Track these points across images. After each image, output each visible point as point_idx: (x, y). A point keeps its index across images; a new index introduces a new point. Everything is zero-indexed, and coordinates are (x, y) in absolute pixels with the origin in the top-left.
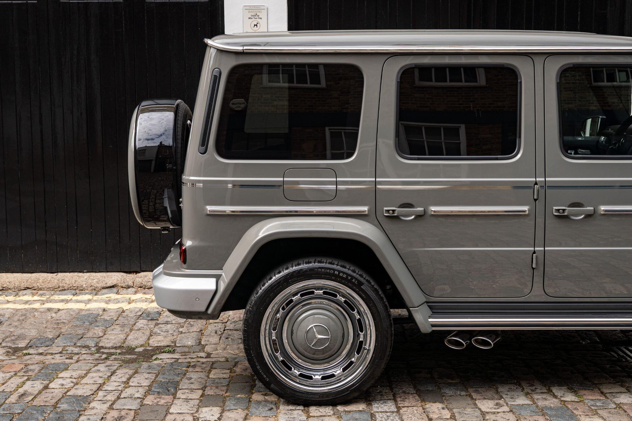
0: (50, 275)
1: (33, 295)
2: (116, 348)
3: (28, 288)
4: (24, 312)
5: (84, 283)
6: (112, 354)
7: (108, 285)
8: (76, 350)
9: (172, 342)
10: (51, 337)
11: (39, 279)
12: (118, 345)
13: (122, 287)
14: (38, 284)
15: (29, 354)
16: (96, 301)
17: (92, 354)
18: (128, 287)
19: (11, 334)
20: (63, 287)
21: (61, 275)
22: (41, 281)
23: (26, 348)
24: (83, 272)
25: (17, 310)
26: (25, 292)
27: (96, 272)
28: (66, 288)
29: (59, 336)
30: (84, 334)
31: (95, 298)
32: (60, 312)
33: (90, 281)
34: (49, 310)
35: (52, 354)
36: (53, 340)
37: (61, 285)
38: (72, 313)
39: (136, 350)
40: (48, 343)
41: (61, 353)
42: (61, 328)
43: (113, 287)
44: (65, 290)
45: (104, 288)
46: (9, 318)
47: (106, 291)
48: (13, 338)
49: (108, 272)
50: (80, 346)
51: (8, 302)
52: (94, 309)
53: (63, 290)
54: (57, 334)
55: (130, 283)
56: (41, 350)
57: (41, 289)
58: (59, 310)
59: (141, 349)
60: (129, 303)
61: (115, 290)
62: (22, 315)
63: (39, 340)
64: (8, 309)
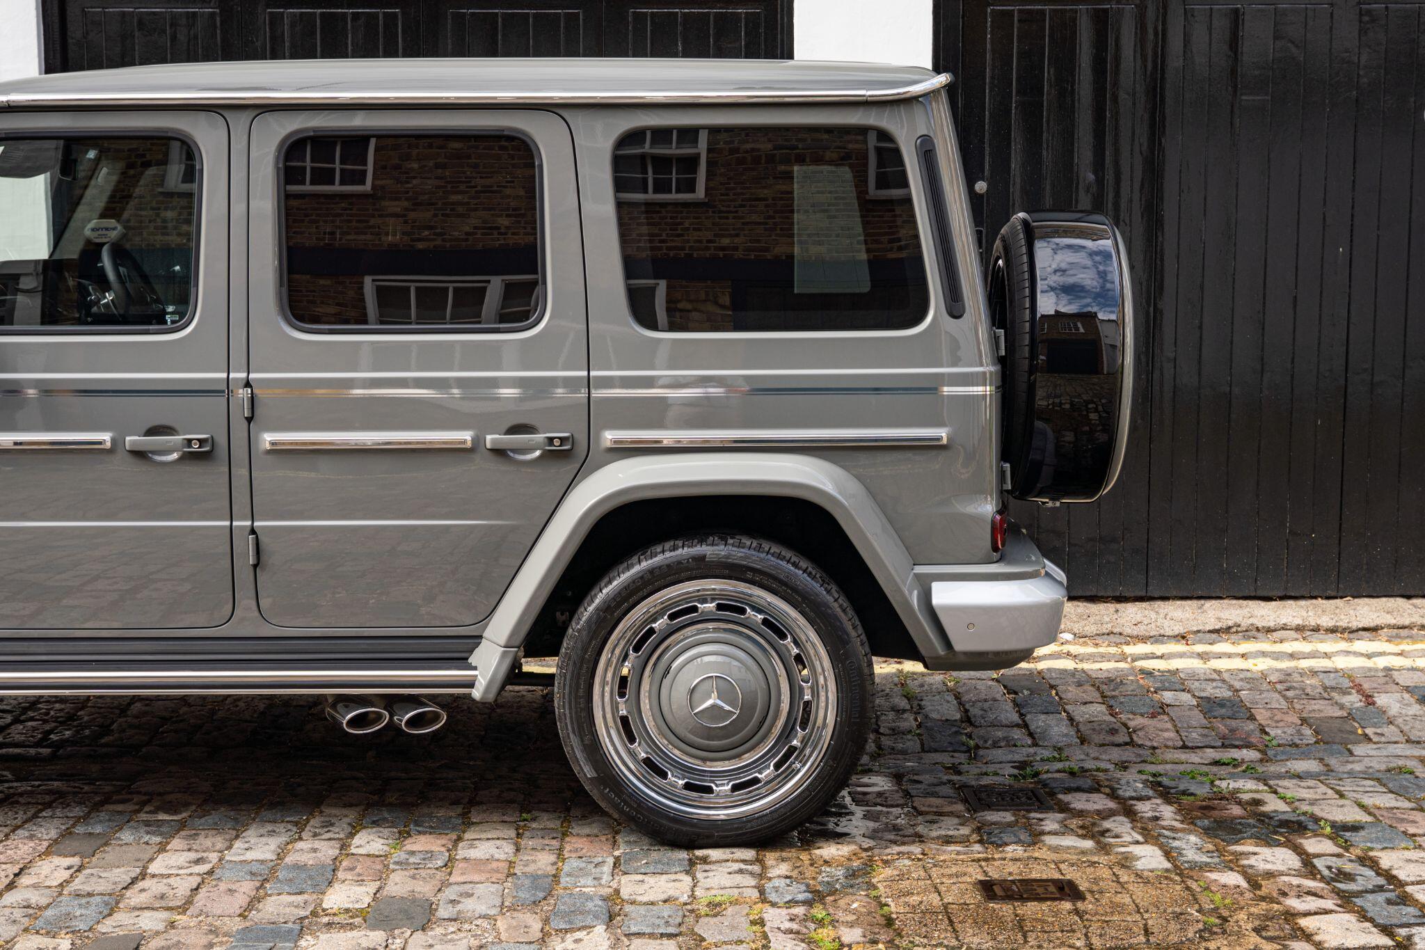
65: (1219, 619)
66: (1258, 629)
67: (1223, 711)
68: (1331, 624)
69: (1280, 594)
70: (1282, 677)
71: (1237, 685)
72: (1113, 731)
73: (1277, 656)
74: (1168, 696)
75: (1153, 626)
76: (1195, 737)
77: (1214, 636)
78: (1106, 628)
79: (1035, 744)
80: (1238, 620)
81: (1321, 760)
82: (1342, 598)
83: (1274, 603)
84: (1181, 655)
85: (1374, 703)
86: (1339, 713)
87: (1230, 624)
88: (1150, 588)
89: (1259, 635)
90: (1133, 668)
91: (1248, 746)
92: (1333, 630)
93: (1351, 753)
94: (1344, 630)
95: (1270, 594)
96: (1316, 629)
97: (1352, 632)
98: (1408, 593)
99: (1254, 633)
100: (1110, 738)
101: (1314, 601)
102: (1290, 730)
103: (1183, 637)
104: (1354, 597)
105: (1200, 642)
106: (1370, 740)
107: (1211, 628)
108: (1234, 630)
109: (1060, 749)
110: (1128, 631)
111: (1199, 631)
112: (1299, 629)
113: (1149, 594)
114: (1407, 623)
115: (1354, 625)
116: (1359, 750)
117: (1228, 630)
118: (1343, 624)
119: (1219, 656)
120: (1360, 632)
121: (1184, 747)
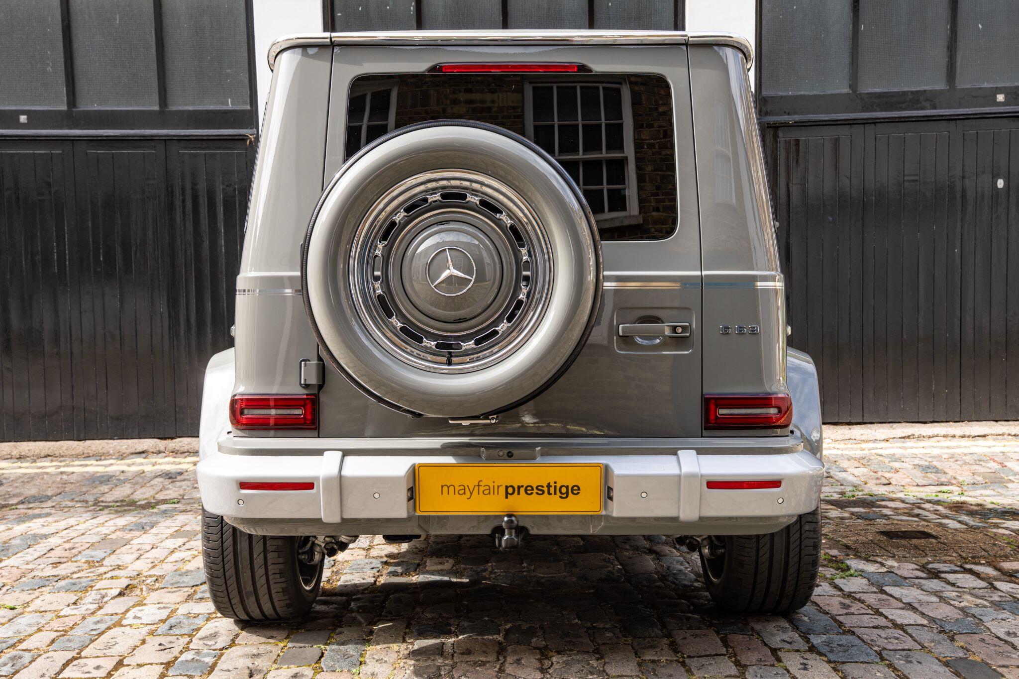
0: (76, 443)
1: (52, 461)
2: (117, 502)
3: (49, 456)
4: (32, 475)
5: (111, 449)
6: (109, 507)
7: (138, 451)
8: (70, 504)
9: (181, 495)
10: (49, 494)
11: (62, 447)
12: (121, 499)
13: (153, 453)
14: (60, 451)
15: (16, 509)
16: (117, 465)
17: (86, 507)
18: (160, 452)
19: (8, 493)
20: (88, 453)
21: (88, 442)
22: (64, 448)
23: (17, 504)
24: (114, 439)
25: (26, 474)
26: (45, 459)
27: (127, 439)
28: (91, 455)
29: (60, 493)
30: (87, 491)
31: (119, 462)
32: (74, 474)
33: (119, 447)
34: (62, 473)
35: (42, 508)
36: (49, 498)
37: (86, 451)
38: (86, 475)
39: (138, 503)
40: (42, 500)
41: (53, 507)
42: (65, 487)
43: (143, 452)
44: (89, 457)
45: (132, 454)
46: (12, 481)
47: (134, 456)
48: (7, 496)
49: (141, 438)
50: (77, 501)
51: (20, 467)
52: (112, 472)
53: (87, 457)
54: (59, 491)
55: (162, 449)
56: (31, 506)
57: (62, 456)
58: (73, 473)
59: (143, 502)
60: (154, 465)
61: (144, 455)
62: (29, 478)
63: (34, 497)
64: (15, 473)
65: (904, 432)
66: (924, 437)
67: (930, 470)
68: (961, 434)
69: (932, 420)
70: (950, 456)
71: (930, 460)
72: (878, 479)
73: (942, 448)
74: (897, 465)
75: (870, 435)
76: (921, 482)
77: (903, 440)
78: (848, 437)
79: (842, 485)
80: (913, 433)
81: (994, 490)
82: (962, 422)
83: (928, 425)
84: (893, 448)
85: (1005, 466)
86: (989, 471)
87: (910, 434)
88: (865, 418)
89: (924, 439)
90: (871, 453)
91: (952, 484)
92: (963, 437)
93: (1007, 487)
94: (969, 437)
95: (926, 420)
96: (954, 436)
97: (973, 437)
98: (997, 419)
99: (922, 438)
100: (878, 482)
101: (948, 423)
102: (970, 478)
103: (887, 441)
104: (969, 421)
105: (897, 442)
106: (1013, 482)
107: (900, 436)
108: (912, 437)
109: (855, 487)
110: (858, 438)
111: (894, 438)
112: (945, 436)
113: (864, 421)
114: (1001, 433)
115: (973, 434)
116: (1010, 485)
117: (909, 437)
118: (967, 433)
119: (912, 448)
120: (977, 438)
121: (918, 485)
